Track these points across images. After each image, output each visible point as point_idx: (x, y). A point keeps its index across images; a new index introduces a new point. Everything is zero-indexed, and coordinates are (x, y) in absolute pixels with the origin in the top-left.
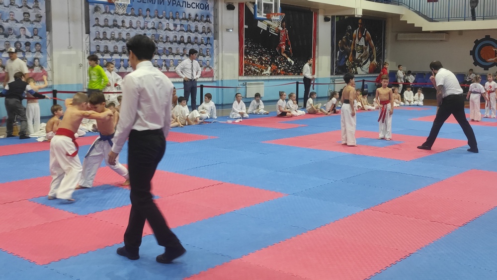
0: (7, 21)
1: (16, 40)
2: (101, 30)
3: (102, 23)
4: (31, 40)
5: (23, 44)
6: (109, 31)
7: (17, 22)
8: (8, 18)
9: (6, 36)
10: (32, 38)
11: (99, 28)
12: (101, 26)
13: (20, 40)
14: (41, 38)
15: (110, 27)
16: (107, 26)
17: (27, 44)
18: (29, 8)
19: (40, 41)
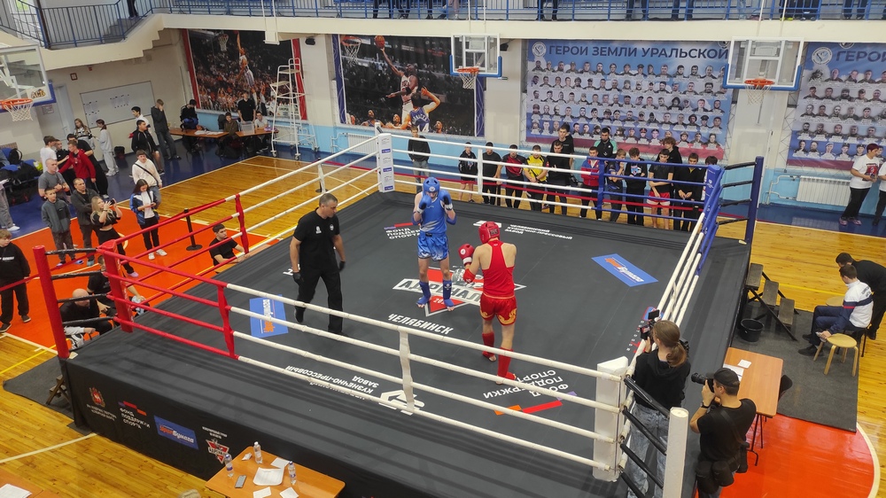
0: (685, 93)
1: (692, 113)
2: (817, 103)
3: (821, 94)
4: (709, 114)
5: (699, 118)
6: (830, 106)
7: (696, 93)
8: (686, 89)
9: (681, 109)
10: (711, 111)
11: (814, 100)
12: (817, 98)
13: (696, 113)
14: (722, 112)
15: (834, 99)
16: (827, 97)
17: (705, 118)
18: (714, 78)
19: (720, 114)
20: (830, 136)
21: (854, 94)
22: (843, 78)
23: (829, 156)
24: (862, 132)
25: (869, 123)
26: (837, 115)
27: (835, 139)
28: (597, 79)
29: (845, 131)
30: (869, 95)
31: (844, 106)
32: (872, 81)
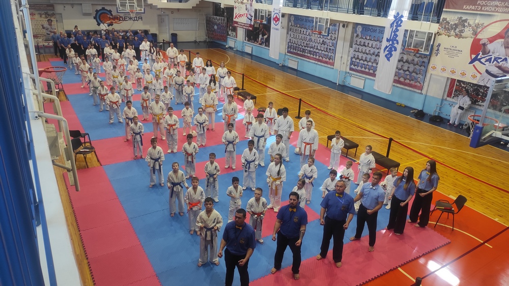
2: (357, 47)
3: (358, 43)
4: (331, 48)
6: (361, 48)
7: (328, 39)
9: (324, 45)
12: (358, 45)
16: (360, 45)
18: (333, 34)
19: (334, 48)
20: (360, 60)
21: (367, 45)
22: (364, 38)
23: (359, 68)
24: (368, 60)
25: (370, 57)
26: (362, 52)
27: (362, 62)
28: (305, 30)
29: (364, 59)
30: (370, 46)
31: (364, 48)
32: (371, 40)
